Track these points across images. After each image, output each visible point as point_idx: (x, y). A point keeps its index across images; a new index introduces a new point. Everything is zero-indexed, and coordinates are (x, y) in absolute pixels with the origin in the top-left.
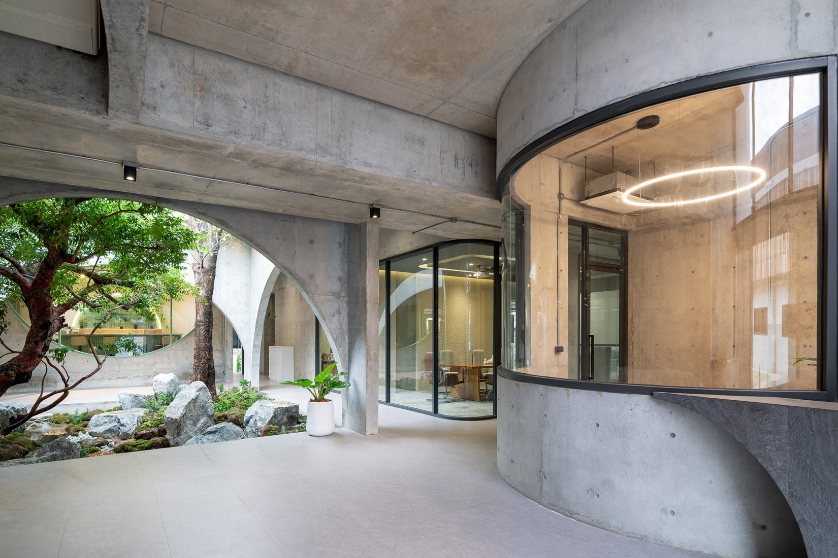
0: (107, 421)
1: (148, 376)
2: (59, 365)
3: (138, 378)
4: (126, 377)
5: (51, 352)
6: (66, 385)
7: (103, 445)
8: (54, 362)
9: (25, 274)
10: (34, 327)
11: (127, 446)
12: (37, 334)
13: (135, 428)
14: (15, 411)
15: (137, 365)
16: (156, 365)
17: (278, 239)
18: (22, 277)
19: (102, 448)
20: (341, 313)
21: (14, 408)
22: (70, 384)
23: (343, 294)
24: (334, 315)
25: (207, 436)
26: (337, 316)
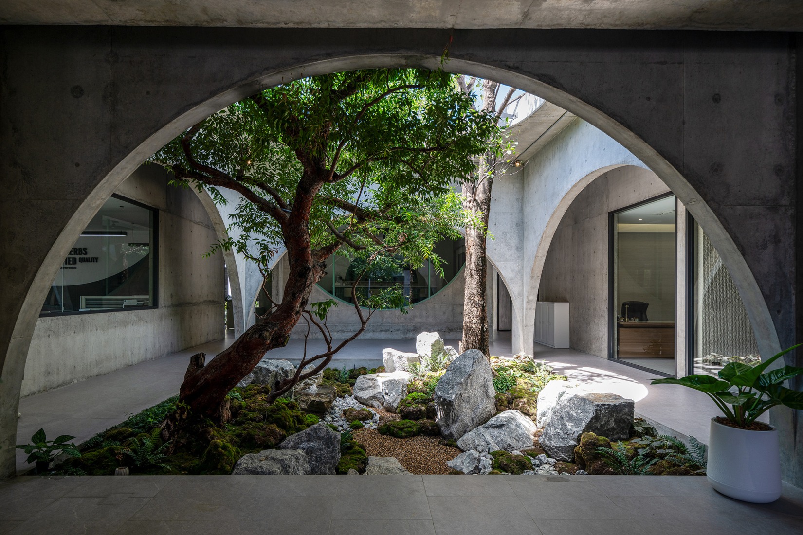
0: (371, 384)
1: (408, 330)
2: (321, 323)
3: (399, 332)
4: (388, 330)
5: (315, 307)
6: (330, 349)
7: (368, 420)
8: (316, 318)
9: (285, 209)
10: (292, 274)
11: (393, 428)
12: (295, 283)
13: (400, 399)
14: (284, 372)
15: (398, 318)
16: (415, 319)
17: (649, 99)
18: (282, 211)
19: (366, 423)
20: (779, 241)
21: (282, 369)
22: (334, 347)
23: (785, 201)
24: (764, 247)
25: (491, 430)
26: (770, 248)
